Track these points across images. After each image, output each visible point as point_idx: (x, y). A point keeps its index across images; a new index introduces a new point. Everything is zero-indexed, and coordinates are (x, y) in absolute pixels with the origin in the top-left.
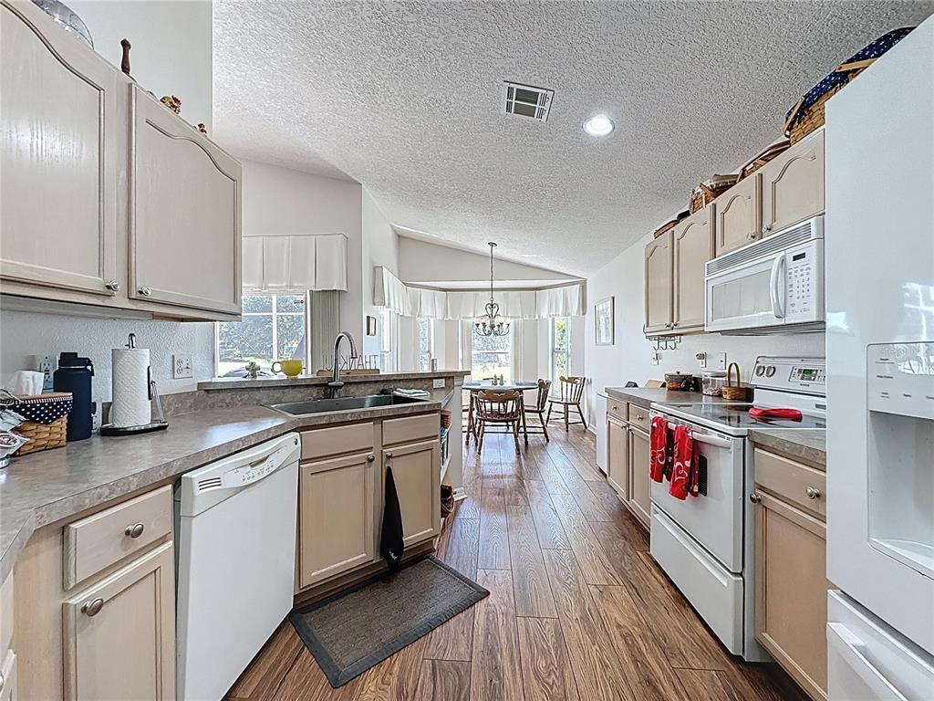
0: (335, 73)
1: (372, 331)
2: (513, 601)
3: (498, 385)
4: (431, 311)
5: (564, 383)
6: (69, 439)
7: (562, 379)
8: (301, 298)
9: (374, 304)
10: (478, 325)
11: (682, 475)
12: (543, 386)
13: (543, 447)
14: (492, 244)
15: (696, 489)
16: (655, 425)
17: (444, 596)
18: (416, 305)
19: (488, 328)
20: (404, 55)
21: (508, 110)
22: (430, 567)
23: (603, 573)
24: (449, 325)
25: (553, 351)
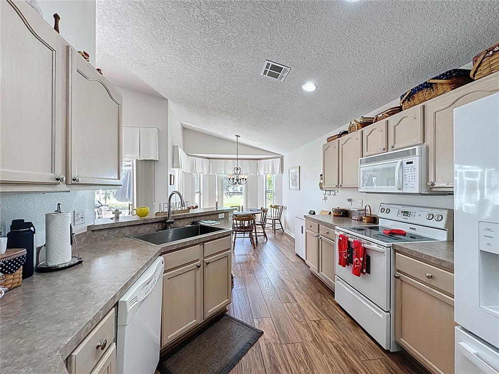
0: (167, 41)
1: (172, 183)
2: (277, 335)
3: (241, 211)
4: (202, 169)
5: (272, 209)
6: (23, 278)
7: (271, 206)
9: (173, 167)
10: (230, 179)
11: (358, 265)
14: (237, 136)
15: (365, 271)
16: (341, 238)
18: (193, 167)
19: (235, 181)
21: (265, 73)
22: (228, 321)
23: (315, 313)
24: (211, 178)
25: (266, 192)
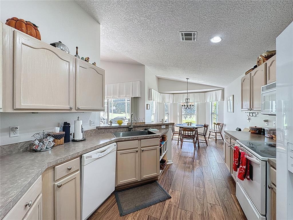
0: (132, 38)
1: (148, 108)
2: (179, 202)
3: (189, 126)
4: (169, 100)
6: (65, 142)
7: (215, 124)
8: (129, 99)
9: (149, 100)
10: (182, 105)
11: (242, 171)
12: (206, 126)
13: (205, 148)
14: (187, 79)
15: (248, 177)
16: (235, 149)
17: (157, 195)
18: (164, 99)
19: (186, 107)
20: (149, 30)
21: (183, 40)
22: (155, 185)
23: (214, 199)
24: (175, 105)
25: (212, 114)
